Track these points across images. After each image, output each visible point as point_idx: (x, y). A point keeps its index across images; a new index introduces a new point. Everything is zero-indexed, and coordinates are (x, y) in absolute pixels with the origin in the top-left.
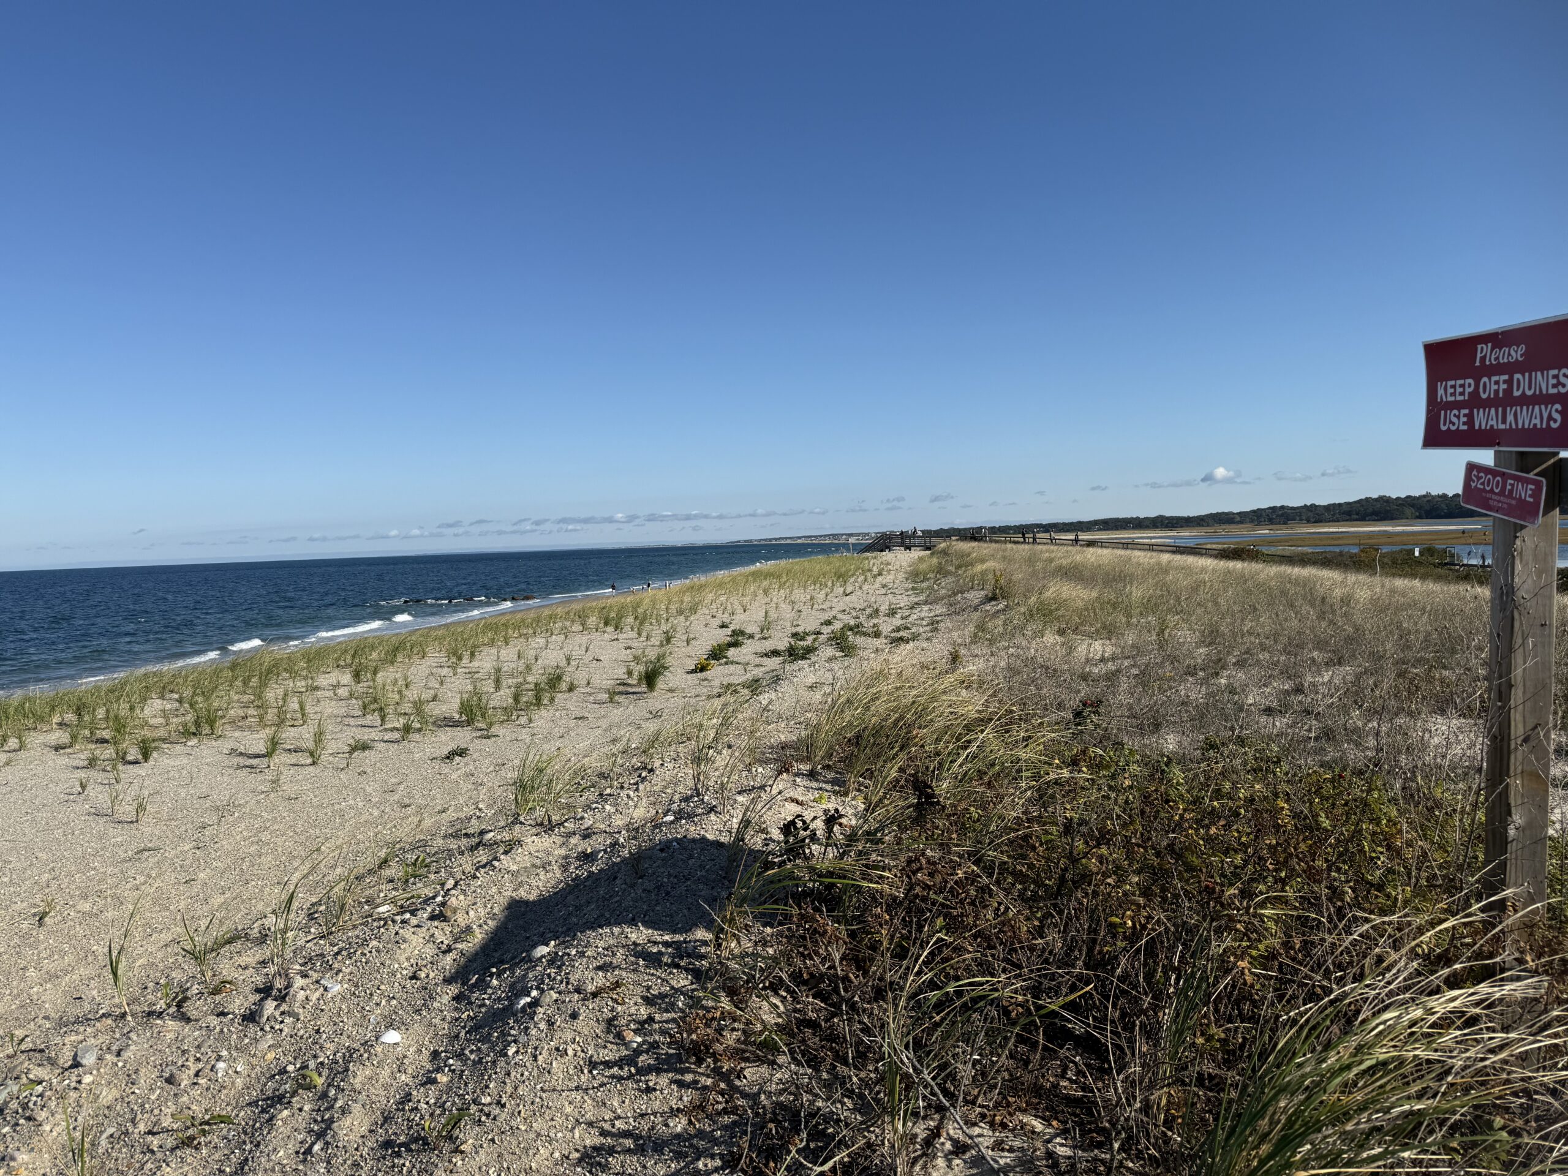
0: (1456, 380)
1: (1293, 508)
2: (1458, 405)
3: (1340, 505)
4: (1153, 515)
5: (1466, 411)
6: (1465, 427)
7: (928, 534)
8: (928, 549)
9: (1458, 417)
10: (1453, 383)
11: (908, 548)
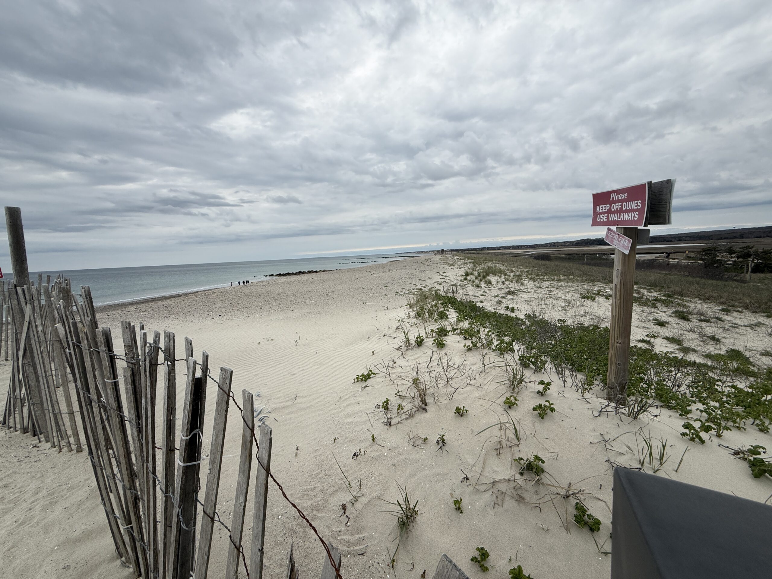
0: (603, 205)
2: (604, 213)
4: (517, 245)
5: (607, 215)
6: (606, 220)
9: (604, 217)
10: (602, 206)
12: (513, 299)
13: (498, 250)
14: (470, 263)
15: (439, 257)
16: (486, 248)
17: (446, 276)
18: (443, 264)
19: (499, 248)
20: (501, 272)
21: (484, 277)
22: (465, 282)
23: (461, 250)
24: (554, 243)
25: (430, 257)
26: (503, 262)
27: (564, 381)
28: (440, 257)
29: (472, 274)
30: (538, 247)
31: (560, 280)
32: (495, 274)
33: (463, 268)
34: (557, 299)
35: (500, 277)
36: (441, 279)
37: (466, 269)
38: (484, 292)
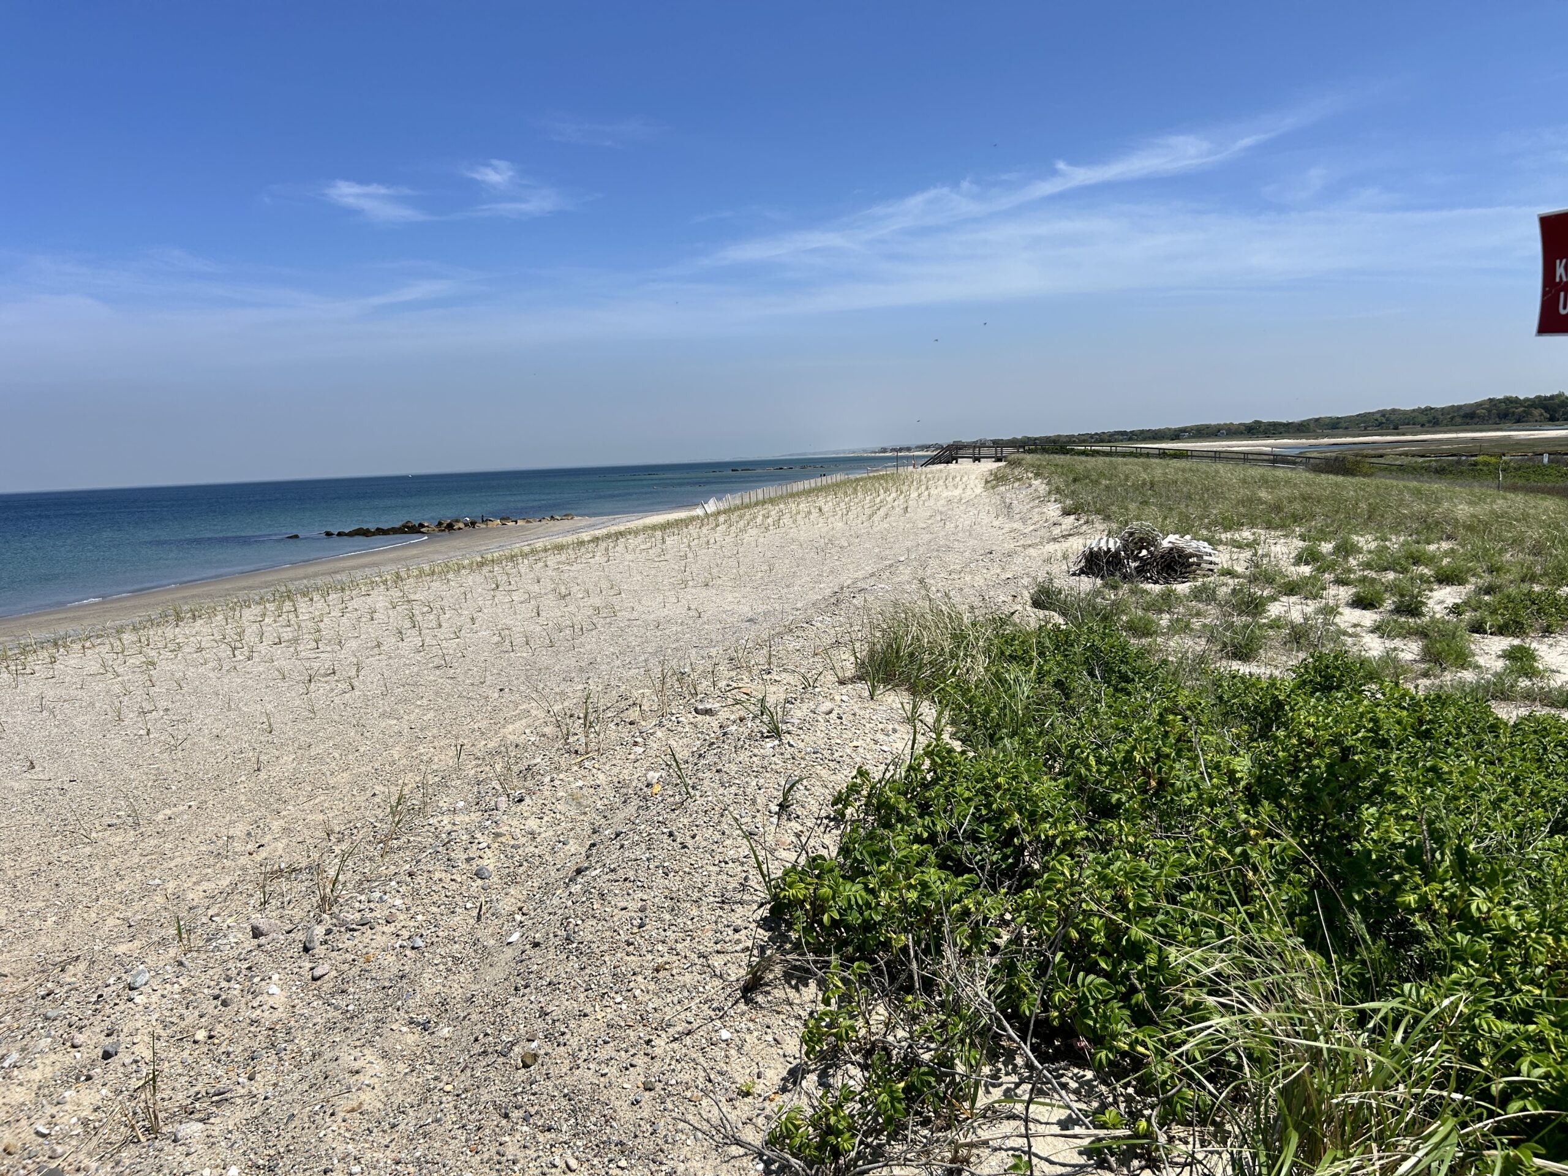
1: (1405, 412)
3: (1460, 408)
4: (1248, 420)
7: (997, 444)
8: (999, 460)
11: (977, 459)
13: (1173, 439)
16: (1123, 433)
24: (1384, 414)
30: (1325, 428)
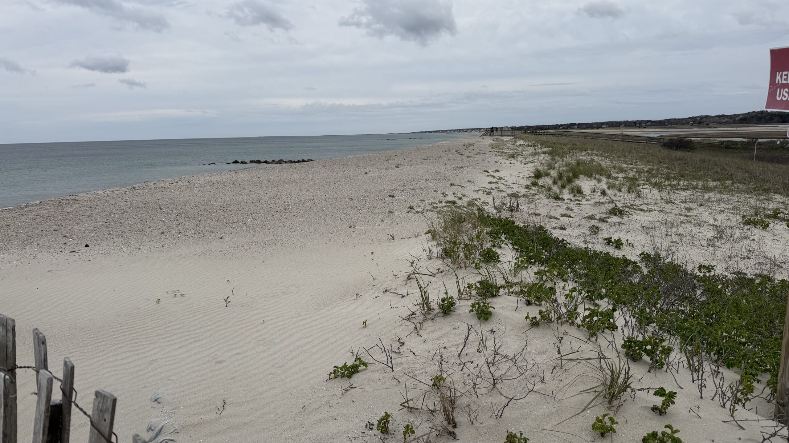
1: (712, 117)
3: (738, 115)
4: (635, 119)
7: (514, 129)
12: (620, 224)
13: (598, 128)
14: (544, 153)
15: (489, 140)
16: (575, 124)
17: (500, 178)
18: (496, 156)
19: (599, 125)
20: (601, 171)
21: (570, 181)
22: (534, 190)
23: (529, 128)
24: (701, 118)
25: (471, 141)
26: (606, 151)
27: (702, 387)
28: (491, 142)
29: (547, 175)
30: (671, 124)
31: (707, 189)
32: (589, 175)
33: (532, 162)
34: (699, 225)
35: (599, 181)
36: (490, 183)
37: (537, 164)
38: (568, 209)
